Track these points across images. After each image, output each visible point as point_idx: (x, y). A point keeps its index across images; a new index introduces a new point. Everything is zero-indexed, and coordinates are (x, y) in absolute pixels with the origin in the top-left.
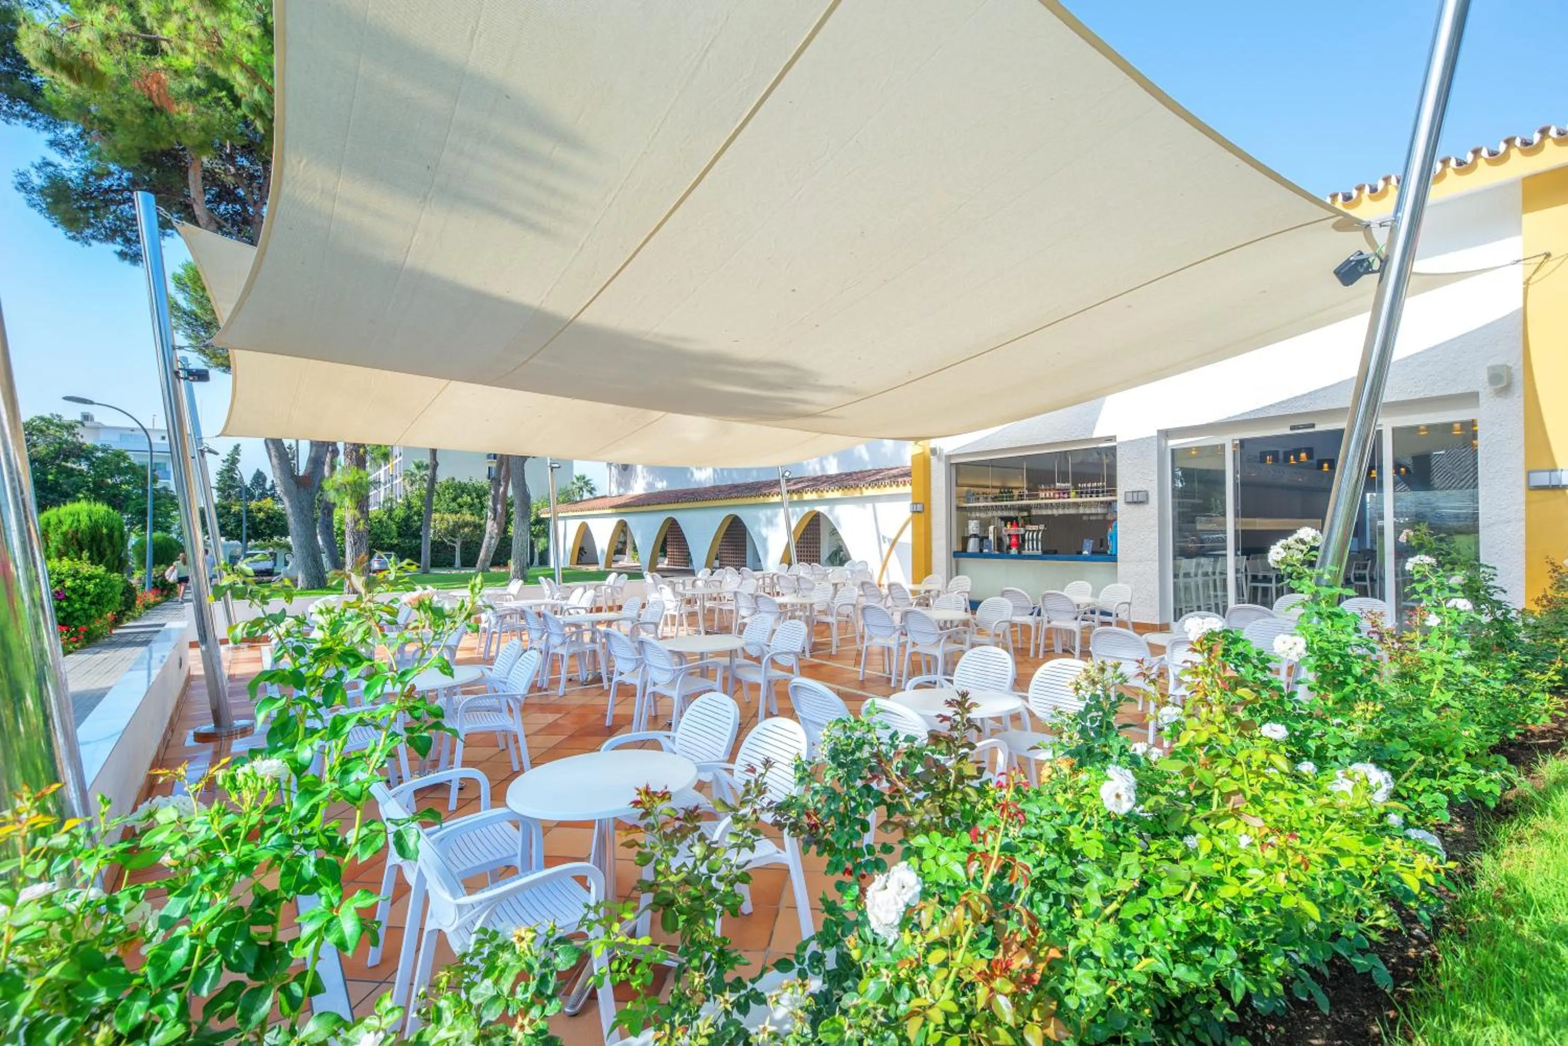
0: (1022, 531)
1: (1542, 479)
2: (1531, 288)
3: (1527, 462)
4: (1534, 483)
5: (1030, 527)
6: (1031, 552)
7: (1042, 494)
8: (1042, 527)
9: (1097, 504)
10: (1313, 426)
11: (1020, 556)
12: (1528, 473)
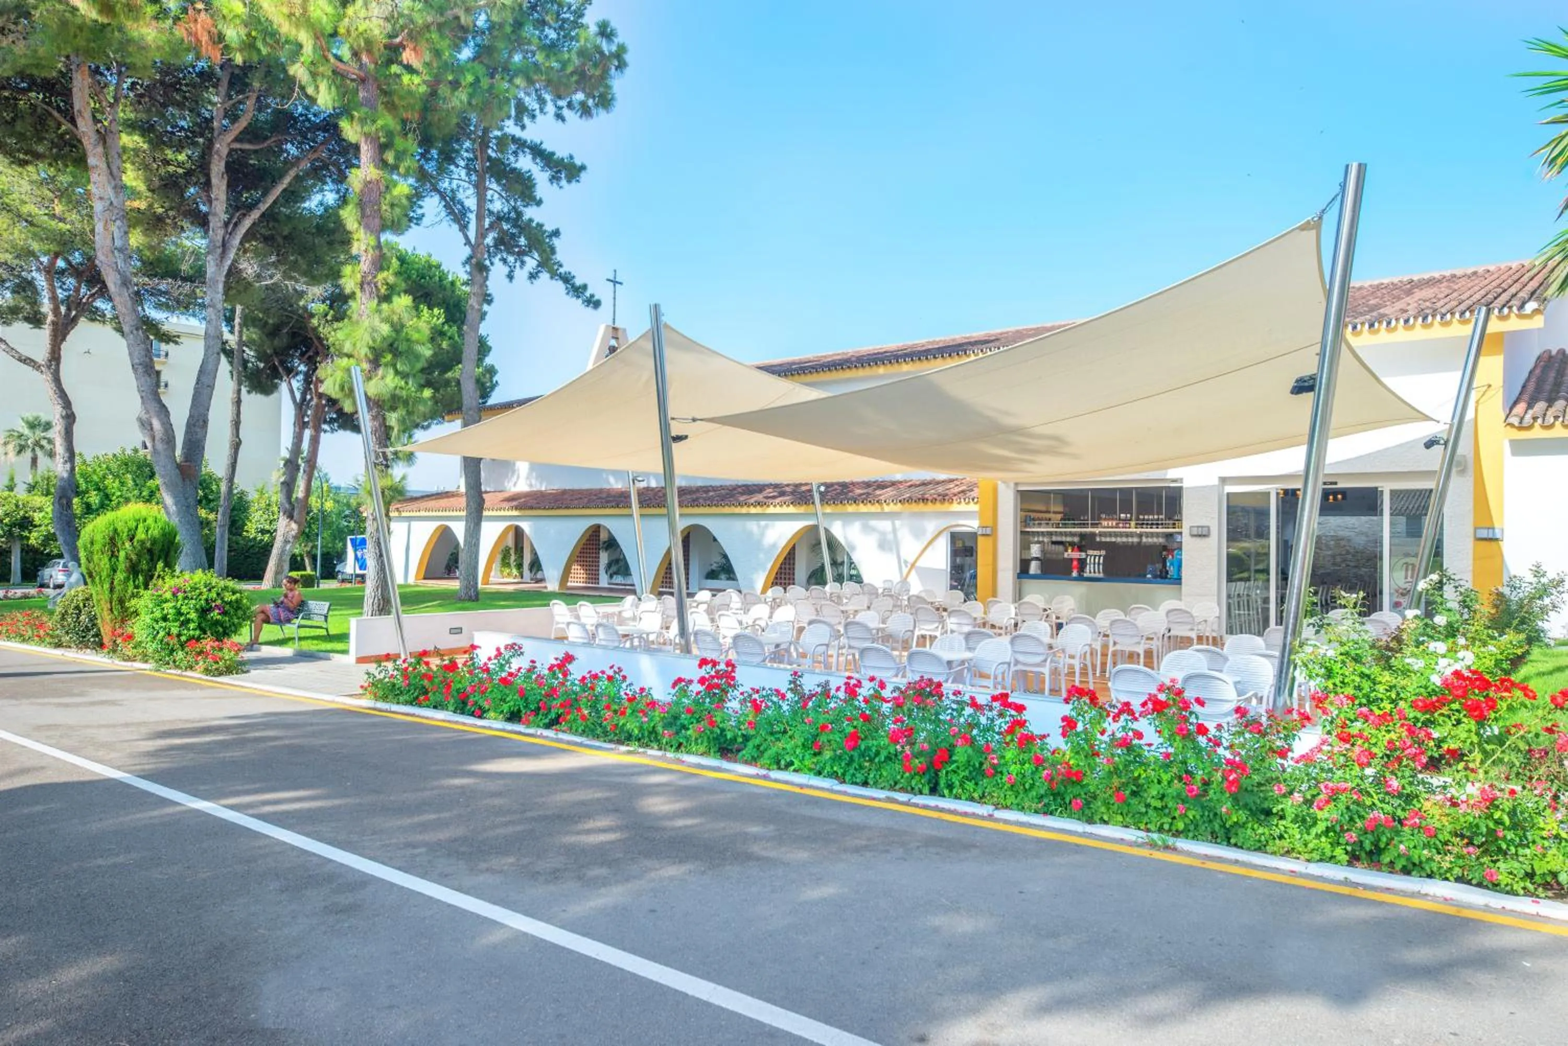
0: (1083, 555)
1: (1483, 534)
2: (1480, 408)
3: (1475, 522)
4: (1479, 536)
5: (1090, 552)
6: (1092, 575)
7: (1105, 523)
8: (1103, 552)
9: (1157, 535)
10: (1336, 483)
11: (1081, 578)
12: (1476, 529)
